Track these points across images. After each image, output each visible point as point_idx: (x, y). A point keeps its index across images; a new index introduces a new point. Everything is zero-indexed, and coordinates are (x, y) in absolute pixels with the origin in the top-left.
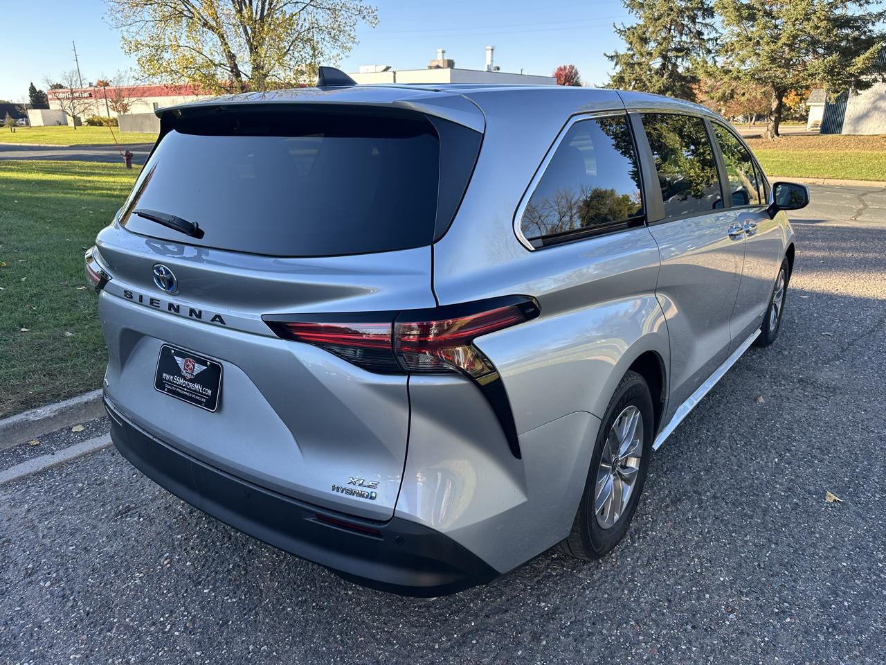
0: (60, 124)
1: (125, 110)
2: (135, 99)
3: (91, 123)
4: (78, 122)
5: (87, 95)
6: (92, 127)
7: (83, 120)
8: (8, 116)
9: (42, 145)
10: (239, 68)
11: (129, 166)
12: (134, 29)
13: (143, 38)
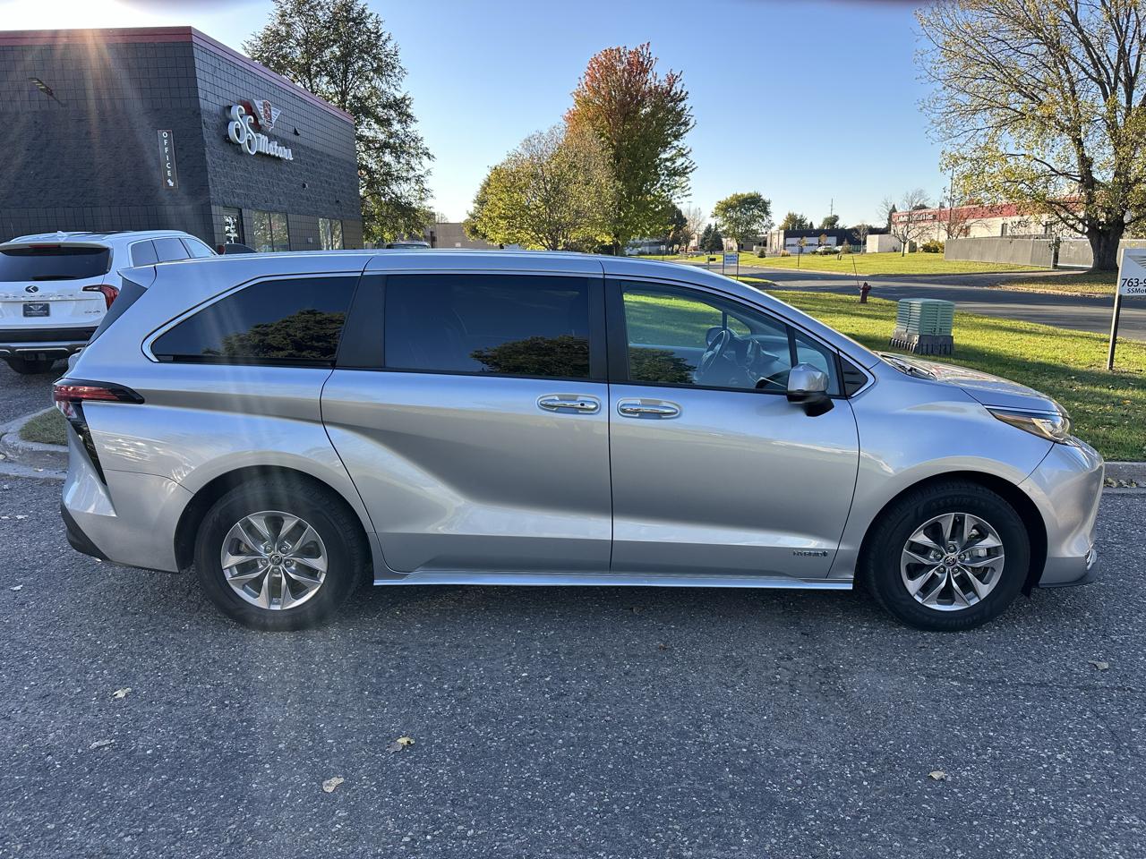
0: (895, 251)
1: (966, 234)
2: (974, 220)
3: (927, 249)
4: (913, 249)
5: (931, 217)
6: (928, 254)
7: (918, 245)
8: (845, 242)
9: (848, 274)
10: (1094, 175)
11: (864, 301)
12: (961, 141)
13: (967, 151)
